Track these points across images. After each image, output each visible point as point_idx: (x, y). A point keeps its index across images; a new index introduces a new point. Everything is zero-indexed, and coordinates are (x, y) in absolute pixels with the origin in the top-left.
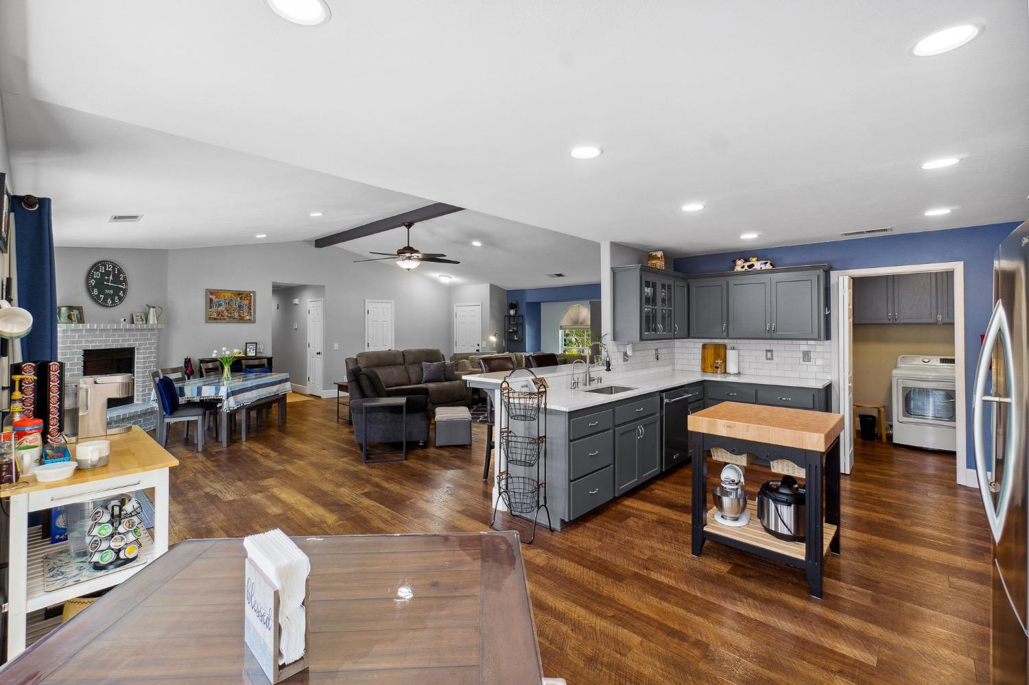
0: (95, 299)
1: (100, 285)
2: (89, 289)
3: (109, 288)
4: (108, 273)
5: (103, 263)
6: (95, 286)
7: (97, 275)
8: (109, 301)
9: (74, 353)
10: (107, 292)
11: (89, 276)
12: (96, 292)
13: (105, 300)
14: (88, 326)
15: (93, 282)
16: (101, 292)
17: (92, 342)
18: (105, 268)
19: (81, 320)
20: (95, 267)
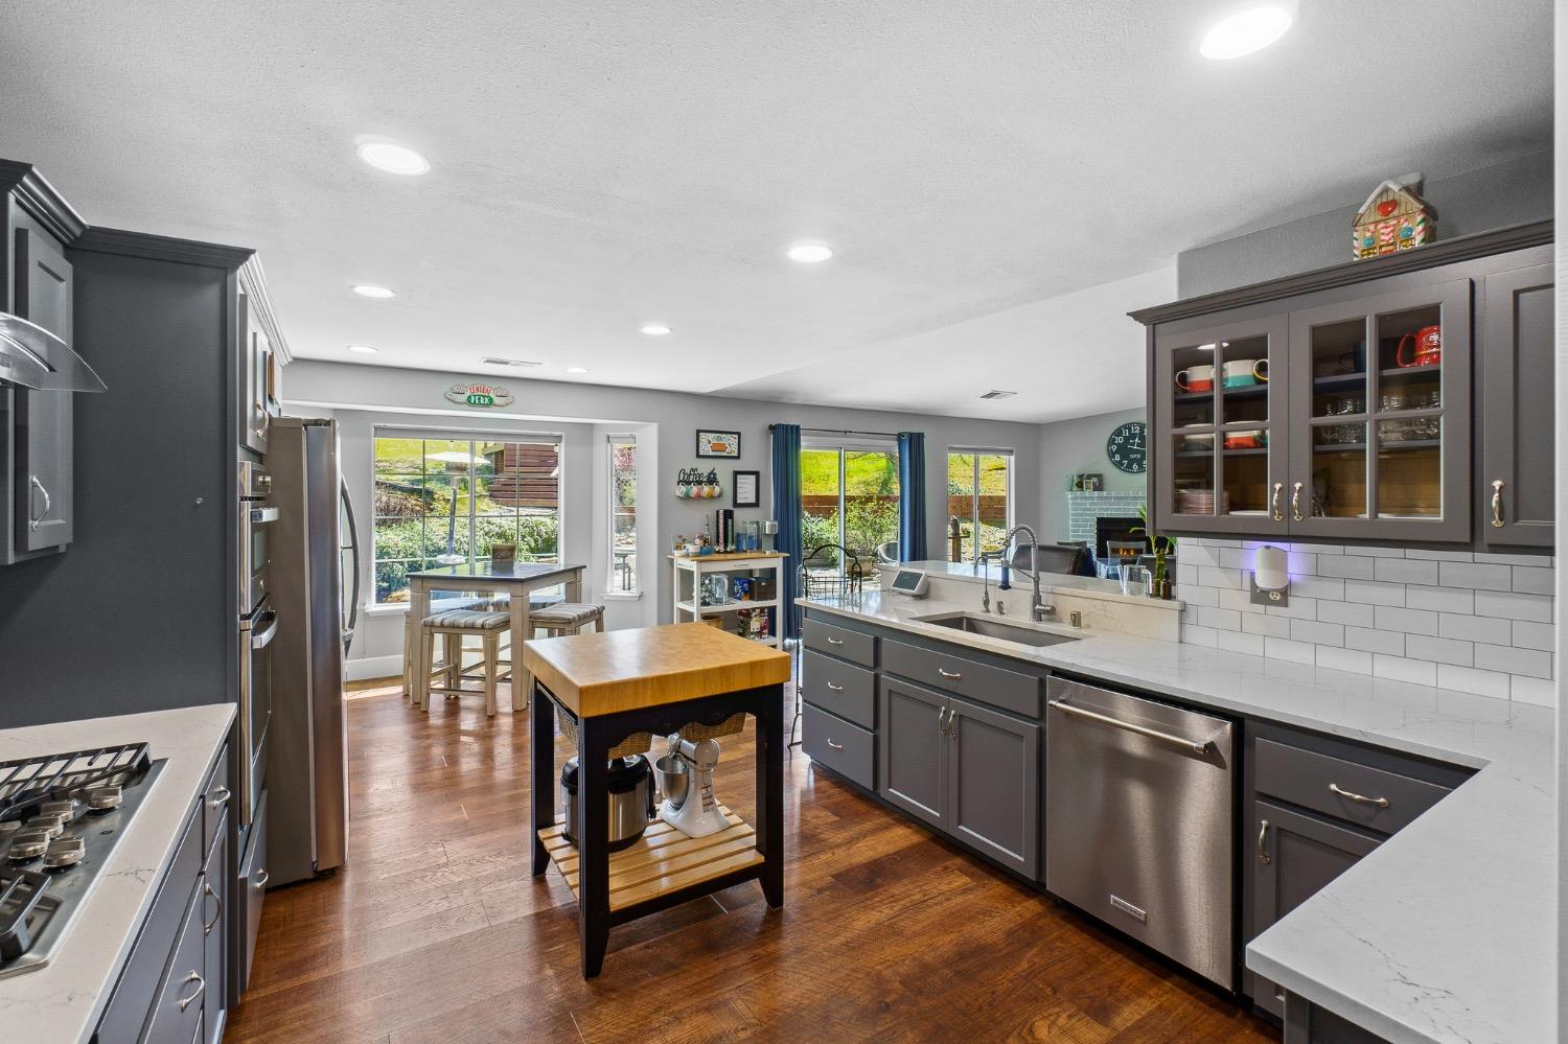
0: (1118, 465)
1: (1124, 451)
2: (1111, 455)
3: (1136, 452)
4: (1133, 436)
5: (1128, 427)
6: (1117, 452)
7: (1120, 440)
8: (1135, 467)
9: (1087, 521)
10: (1132, 456)
11: (1111, 441)
12: (1117, 457)
13: (1130, 466)
14: (1104, 493)
15: (1114, 448)
16: (1122, 458)
17: (1108, 509)
18: (1130, 430)
19: (1099, 487)
20: (1118, 432)
